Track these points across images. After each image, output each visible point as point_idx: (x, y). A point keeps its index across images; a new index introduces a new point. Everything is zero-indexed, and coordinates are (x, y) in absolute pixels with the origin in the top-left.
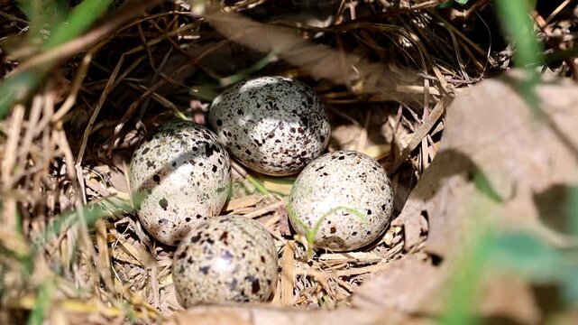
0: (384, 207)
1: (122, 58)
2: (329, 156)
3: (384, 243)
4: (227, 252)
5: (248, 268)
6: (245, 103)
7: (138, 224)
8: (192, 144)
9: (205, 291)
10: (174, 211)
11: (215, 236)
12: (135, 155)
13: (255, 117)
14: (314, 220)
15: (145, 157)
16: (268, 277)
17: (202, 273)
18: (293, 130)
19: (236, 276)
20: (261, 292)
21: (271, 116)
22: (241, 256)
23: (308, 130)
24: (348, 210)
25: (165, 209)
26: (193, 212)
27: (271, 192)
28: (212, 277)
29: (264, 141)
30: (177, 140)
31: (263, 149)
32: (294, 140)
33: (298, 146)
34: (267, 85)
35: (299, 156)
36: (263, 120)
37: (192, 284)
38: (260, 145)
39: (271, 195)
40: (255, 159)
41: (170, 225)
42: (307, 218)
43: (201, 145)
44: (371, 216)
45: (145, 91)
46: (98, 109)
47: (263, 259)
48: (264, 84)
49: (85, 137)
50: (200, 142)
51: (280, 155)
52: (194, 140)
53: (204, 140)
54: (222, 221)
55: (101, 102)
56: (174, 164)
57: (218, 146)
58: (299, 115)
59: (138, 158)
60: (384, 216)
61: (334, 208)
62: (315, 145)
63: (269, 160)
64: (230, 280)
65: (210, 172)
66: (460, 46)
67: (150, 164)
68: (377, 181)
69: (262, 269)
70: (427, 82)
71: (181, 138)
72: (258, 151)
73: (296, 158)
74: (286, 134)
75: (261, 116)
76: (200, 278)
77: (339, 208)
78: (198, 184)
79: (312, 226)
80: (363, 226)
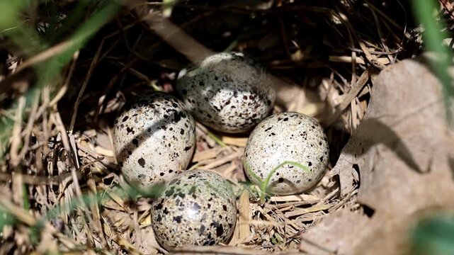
0: (321, 159)
1: (103, 41)
2: (275, 117)
3: (322, 185)
4: (196, 204)
5: (213, 216)
6: (205, 77)
7: (121, 177)
8: (163, 112)
9: (178, 236)
10: (151, 168)
11: (186, 191)
12: (117, 122)
13: (214, 88)
14: (266, 173)
15: (125, 123)
16: (230, 222)
17: (175, 222)
18: (245, 98)
19: (203, 223)
20: (224, 234)
21: (227, 86)
22: (207, 206)
23: (258, 97)
24: (292, 163)
25: (143, 167)
26: (166, 168)
27: (228, 145)
28: (184, 225)
29: (222, 107)
30: (151, 110)
31: (222, 113)
32: (246, 105)
33: (250, 110)
34: (223, 60)
35: (251, 118)
36: (221, 90)
37: (168, 230)
38: (219, 110)
39: (228, 148)
40: (215, 121)
41: (148, 179)
42: (259, 171)
43: (171, 112)
44: (312, 167)
45: (123, 66)
46: (85, 85)
47: (225, 208)
48: (220, 60)
49: (76, 108)
50: (169, 110)
51: (235, 118)
52: (165, 109)
53: (172, 108)
54: (190, 178)
55: (87, 79)
56: (149, 130)
57: (184, 113)
58: (250, 85)
59: (119, 124)
60: (322, 166)
61: (281, 163)
62: (263, 108)
63: (227, 122)
64: (199, 227)
65: (178, 135)
66: (381, 23)
67: (129, 130)
68: (316, 138)
69: (224, 216)
70: (354, 54)
71: (154, 108)
72: (217, 115)
73: (248, 119)
74: (240, 101)
75: (220, 87)
76: (174, 226)
77: (286, 163)
78: (170, 145)
79: (264, 177)
80: (305, 175)
